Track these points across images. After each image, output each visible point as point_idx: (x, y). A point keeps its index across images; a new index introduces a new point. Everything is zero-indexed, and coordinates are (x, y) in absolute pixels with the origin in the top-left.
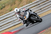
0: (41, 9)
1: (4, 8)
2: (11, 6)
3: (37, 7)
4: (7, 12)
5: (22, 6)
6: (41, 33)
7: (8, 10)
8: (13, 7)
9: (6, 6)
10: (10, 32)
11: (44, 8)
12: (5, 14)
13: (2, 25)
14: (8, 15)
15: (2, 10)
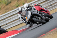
0: (51, 5)
1: (10, 4)
2: (18, 2)
3: (47, 3)
4: (13, 8)
5: (30, 2)
6: (51, 31)
7: (14, 6)
8: (20, 3)
9: (12, 2)
10: (17, 31)
11: (54, 3)
12: (11, 10)
13: (8, 23)
14: (14, 11)
15: (8, 6)
